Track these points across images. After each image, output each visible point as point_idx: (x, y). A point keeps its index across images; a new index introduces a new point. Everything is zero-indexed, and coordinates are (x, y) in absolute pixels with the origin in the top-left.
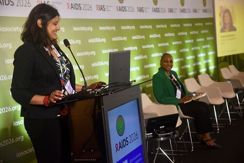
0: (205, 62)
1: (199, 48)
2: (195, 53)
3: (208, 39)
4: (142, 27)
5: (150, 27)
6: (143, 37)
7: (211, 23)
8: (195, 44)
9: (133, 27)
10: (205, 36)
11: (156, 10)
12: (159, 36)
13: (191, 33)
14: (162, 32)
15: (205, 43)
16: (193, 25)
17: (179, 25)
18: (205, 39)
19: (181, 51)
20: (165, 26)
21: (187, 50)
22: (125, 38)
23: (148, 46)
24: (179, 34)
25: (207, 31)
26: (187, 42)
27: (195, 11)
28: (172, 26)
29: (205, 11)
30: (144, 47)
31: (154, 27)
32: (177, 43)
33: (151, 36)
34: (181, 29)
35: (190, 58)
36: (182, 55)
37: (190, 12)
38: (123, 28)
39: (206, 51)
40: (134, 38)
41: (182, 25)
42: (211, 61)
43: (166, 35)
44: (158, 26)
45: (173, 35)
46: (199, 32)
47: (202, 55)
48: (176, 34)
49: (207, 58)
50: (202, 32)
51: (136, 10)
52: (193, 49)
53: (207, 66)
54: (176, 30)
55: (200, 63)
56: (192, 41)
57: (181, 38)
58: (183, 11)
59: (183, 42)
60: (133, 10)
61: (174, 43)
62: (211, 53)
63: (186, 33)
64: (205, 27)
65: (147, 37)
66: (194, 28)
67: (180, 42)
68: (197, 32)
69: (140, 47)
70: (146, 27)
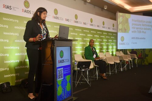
0: (111, 50)
1: (109, 44)
2: (108, 46)
3: (114, 41)
4: (84, 31)
5: (88, 31)
6: (85, 35)
7: (116, 35)
8: (108, 42)
9: (81, 30)
10: (112, 39)
11: (92, 25)
12: (92, 36)
13: (106, 37)
14: (93, 34)
15: (113, 42)
16: (108, 34)
17: (101, 33)
18: (113, 41)
19: (101, 44)
20: (95, 32)
21: (104, 44)
22: (76, 34)
23: (86, 39)
24: (101, 36)
25: (114, 38)
26: (104, 40)
27: (109, 28)
28: (98, 32)
29: (113, 29)
30: (84, 39)
31: (90, 32)
32: (100, 40)
33: (88, 35)
34: (102, 35)
35: (105, 47)
36: (101, 46)
37: (107, 28)
38: (76, 30)
39: (112, 46)
40: (80, 34)
41: (102, 33)
42: (114, 50)
43: (95, 36)
44: (91, 32)
45: (98, 36)
46: (110, 37)
47: (110, 47)
48: (100, 36)
49: (112, 49)
50: (111, 37)
51: (82, 23)
52: (106, 44)
53: (112, 52)
54: (100, 35)
55: (109, 50)
56: (107, 40)
57: (102, 38)
58: (104, 27)
59: (103, 40)
60: (81, 23)
61: (98, 40)
62: (115, 47)
63: (104, 37)
64: (113, 36)
65: (86, 35)
66: (108, 35)
67: (101, 40)
68: (109, 37)
69: (83, 39)
70: (86, 31)
